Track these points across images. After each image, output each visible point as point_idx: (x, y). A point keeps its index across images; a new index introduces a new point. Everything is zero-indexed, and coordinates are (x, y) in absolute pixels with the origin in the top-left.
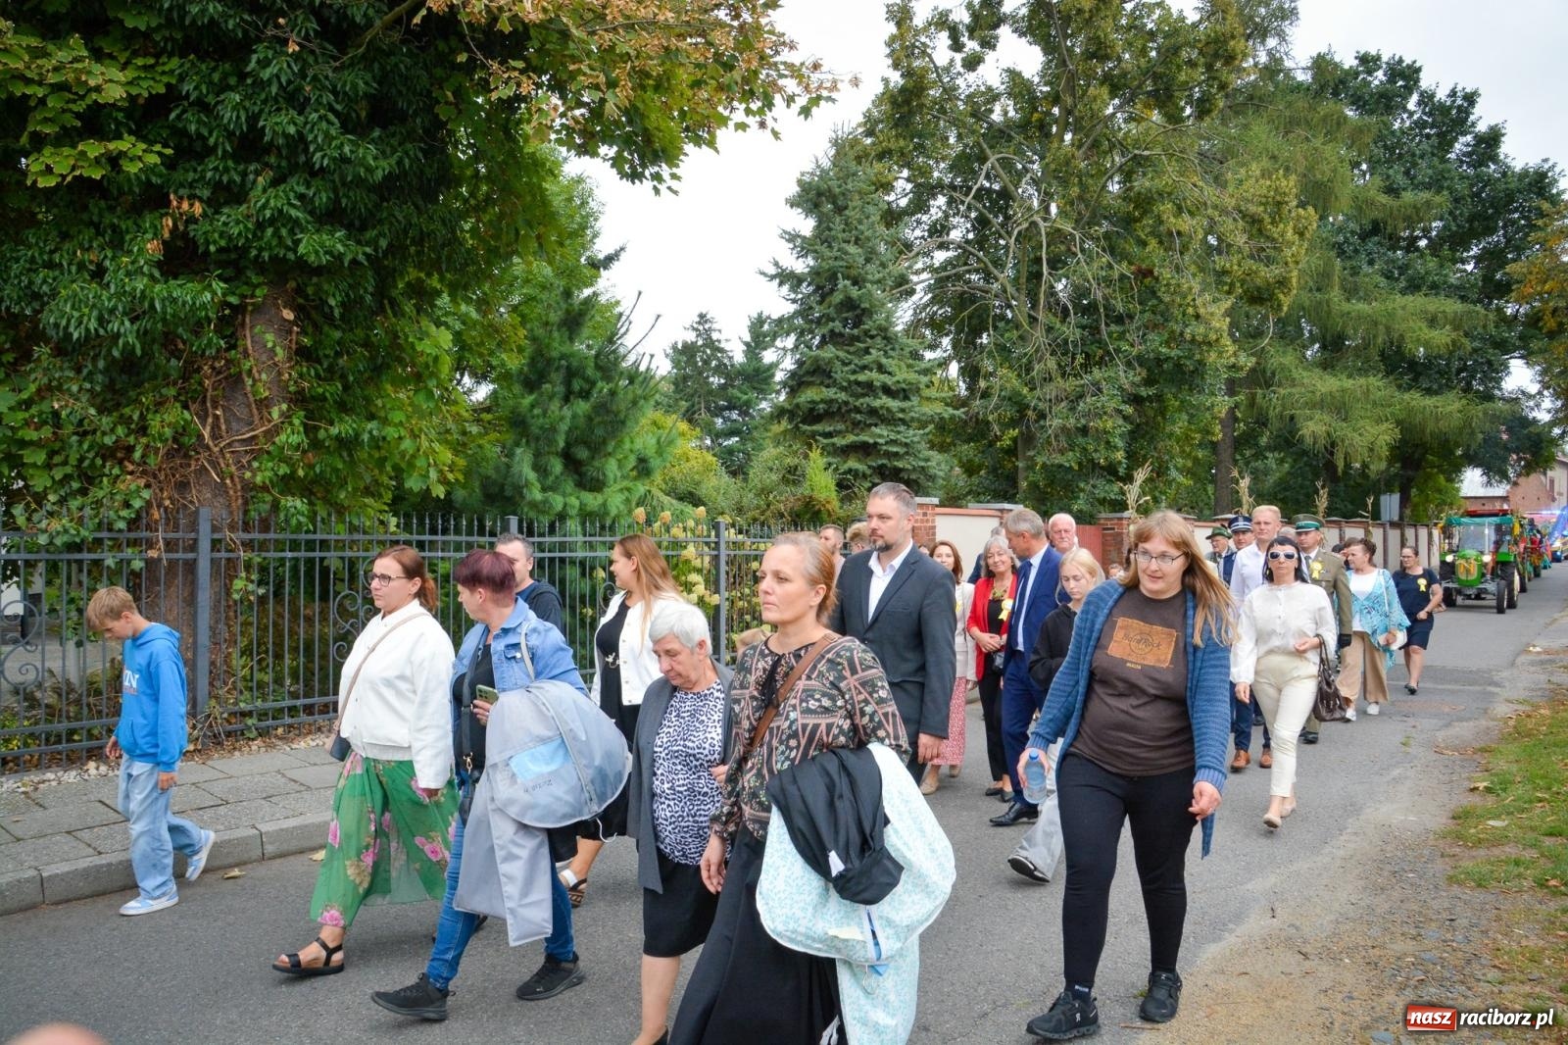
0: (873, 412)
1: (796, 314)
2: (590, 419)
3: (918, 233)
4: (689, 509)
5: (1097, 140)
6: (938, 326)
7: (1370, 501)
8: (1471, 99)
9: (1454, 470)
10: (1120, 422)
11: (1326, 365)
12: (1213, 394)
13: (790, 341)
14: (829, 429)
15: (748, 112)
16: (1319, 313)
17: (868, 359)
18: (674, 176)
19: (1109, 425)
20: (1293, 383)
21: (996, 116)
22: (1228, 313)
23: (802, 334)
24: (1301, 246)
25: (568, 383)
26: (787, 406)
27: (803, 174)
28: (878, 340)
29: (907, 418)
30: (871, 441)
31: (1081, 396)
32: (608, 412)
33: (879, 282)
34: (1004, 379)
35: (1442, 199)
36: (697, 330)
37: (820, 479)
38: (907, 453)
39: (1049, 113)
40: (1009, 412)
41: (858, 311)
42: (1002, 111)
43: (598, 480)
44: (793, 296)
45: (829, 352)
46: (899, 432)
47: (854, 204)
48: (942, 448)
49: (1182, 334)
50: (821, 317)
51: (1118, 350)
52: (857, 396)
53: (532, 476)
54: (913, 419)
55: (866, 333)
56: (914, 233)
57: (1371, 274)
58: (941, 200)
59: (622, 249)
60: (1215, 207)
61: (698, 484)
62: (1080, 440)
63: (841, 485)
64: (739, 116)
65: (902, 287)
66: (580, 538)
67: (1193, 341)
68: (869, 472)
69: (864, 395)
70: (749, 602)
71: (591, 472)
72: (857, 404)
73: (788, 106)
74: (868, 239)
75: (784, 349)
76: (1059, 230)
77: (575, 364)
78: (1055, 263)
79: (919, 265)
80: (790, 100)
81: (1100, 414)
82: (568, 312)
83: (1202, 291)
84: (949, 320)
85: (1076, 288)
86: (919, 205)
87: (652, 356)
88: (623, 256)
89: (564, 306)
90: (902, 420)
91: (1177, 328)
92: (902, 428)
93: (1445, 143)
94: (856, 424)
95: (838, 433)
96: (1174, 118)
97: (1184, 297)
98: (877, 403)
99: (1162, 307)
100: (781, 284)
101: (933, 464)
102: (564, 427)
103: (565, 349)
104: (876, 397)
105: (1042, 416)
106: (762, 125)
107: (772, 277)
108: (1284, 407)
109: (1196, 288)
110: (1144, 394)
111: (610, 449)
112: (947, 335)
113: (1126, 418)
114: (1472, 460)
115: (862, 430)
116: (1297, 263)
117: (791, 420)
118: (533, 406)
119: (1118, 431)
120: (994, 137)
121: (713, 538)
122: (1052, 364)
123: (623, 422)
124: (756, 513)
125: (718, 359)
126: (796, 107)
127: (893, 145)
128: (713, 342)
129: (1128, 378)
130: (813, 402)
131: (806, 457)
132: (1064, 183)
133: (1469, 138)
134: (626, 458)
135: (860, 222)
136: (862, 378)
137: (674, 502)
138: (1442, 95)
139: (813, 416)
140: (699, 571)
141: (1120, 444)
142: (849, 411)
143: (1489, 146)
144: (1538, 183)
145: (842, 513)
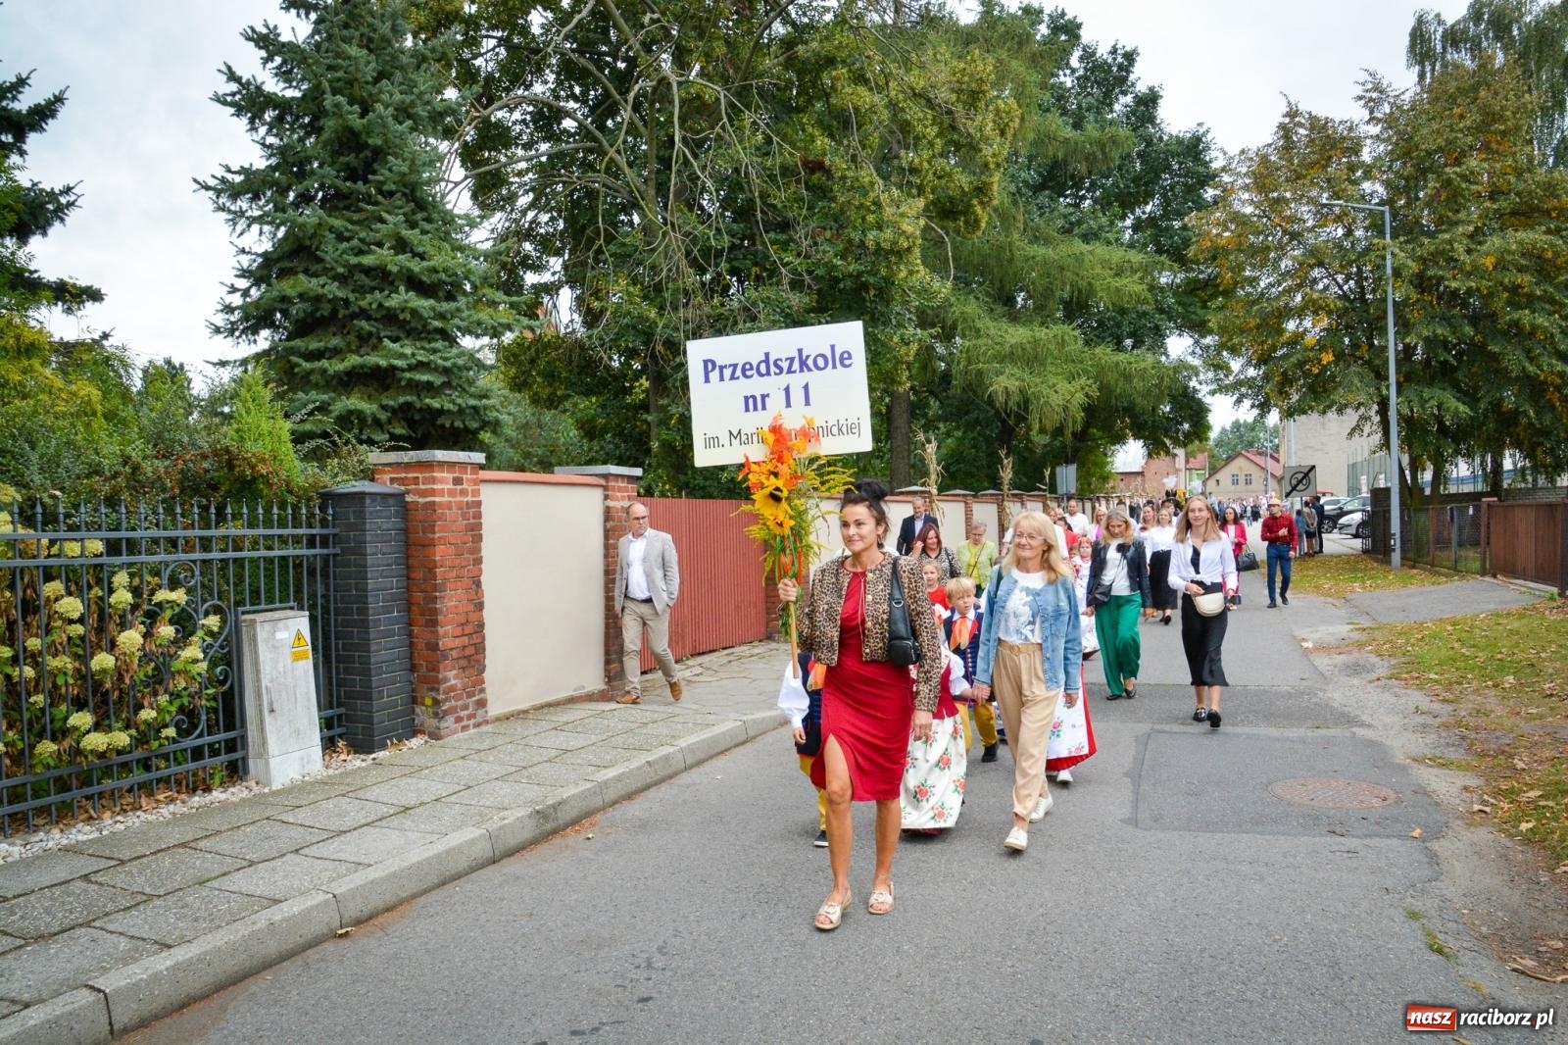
0: (390, 317)
3: (517, 115)
7: (1047, 473)
8: (1131, 57)
12: (900, 325)
17: (379, 230)
20: (978, 334)
24: (1001, 145)
28: (398, 200)
30: (383, 363)
38: (447, 385)
41: (366, 153)
46: (435, 351)
49: (862, 244)
51: (780, 264)
52: (362, 290)
67: (879, 249)
69: (372, 290)
72: (363, 304)
76: (699, 96)
91: (856, 236)
92: (439, 345)
93: (1107, 100)
94: (366, 341)
95: (335, 353)
97: (865, 194)
98: (394, 302)
99: (836, 209)
104: (392, 292)
108: (969, 363)
112: (558, 255)
114: (1137, 430)
115: (375, 348)
133: (1129, 99)
136: (368, 260)
138: (1103, 51)
142: (354, 316)
143: (1146, 105)
144: (1193, 147)
145: (300, 481)
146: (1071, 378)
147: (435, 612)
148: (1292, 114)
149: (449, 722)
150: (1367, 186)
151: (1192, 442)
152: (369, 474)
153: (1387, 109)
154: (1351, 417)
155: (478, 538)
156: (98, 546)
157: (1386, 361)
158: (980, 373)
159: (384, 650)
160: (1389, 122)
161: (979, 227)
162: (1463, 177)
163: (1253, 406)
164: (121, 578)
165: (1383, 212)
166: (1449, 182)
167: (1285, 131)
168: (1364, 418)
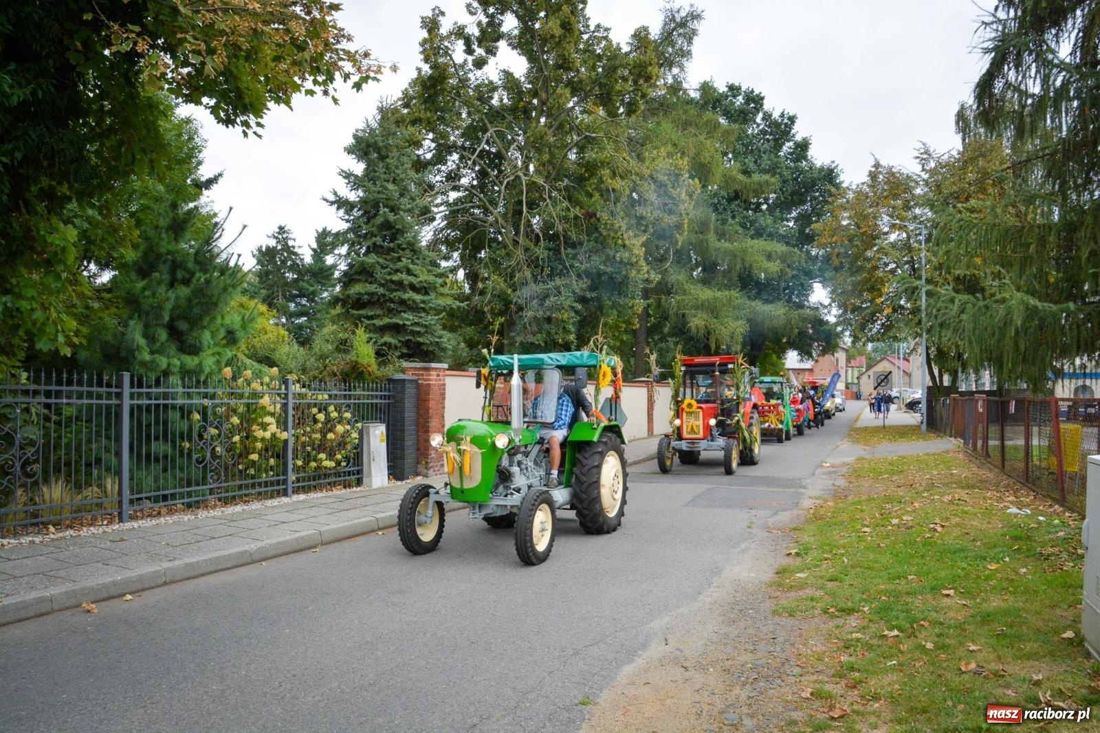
0: (403, 302)
1: (349, 230)
2: (189, 300)
3: (438, 178)
4: (266, 369)
5: (562, 124)
6: (451, 245)
8: (792, 119)
9: (781, 352)
10: (573, 314)
11: (705, 282)
12: (633, 298)
13: (343, 250)
14: (370, 313)
15: (315, 82)
16: (701, 248)
17: (400, 265)
18: (259, 125)
19: (566, 316)
20: (685, 292)
21: (495, 102)
22: (644, 245)
23: (352, 245)
24: (690, 204)
25: (173, 272)
26: (341, 296)
27: (357, 131)
28: (408, 252)
29: (427, 308)
30: (401, 323)
31: (547, 296)
32: (204, 295)
33: (409, 210)
34: (495, 282)
35: (774, 180)
36: (277, 238)
37: (364, 349)
38: (426, 332)
39: (530, 103)
40: (499, 306)
41: (394, 231)
42: (499, 99)
43: (195, 346)
44: (347, 217)
45: (372, 259)
46: (421, 317)
47: (393, 154)
48: (452, 329)
49: (614, 257)
50: (366, 234)
51: (572, 266)
52: (392, 291)
53: (142, 342)
54: (431, 308)
55: (399, 246)
56: (436, 179)
57: (733, 225)
58: (455, 157)
59: (220, 175)
60: (637, 174)
61: (273, 350)
62: (546, 326)
63: (379, 354)
64: (309, 84)
65: (426, 215)
66: (180, 390)
67: (621, 262)
68: (399, 345)
69: (396, 290)
70: (310, 437)
71: (190, 340)
72: (392, 296)
73: (345, 81)
74: (402, 180)
75: (339, 255)
76: (535, 183)
77: (179, 259)
78: (532, 205)
79: (439, 201)
80: (347, 77)
81: (560, 309)
82: (174, 219)
83: (627, 230)
84: (459, 240)
85: (545, 222)
86: (440, 158)
87: (239, 256)
88: (221, 181)
89: (171, 215)
90: (424, 310)
91: (611, 253)
92: (423, 315)
94: (390, 311)
95: (377, 317)
96: (612, 114)
98: (406, 296)
99: (602, 238)
100: (338, 208)
101: (445, 340)
102: (169, 306)
103: (172, 247)
104: (405, 292)
105: (521, 309)
106: (326, 93)
107: (332, 203)
108: (679, 308)
109: (624, 228)
110: (589, 296)
111: (205, 323)
112: (457, 250)
113: (577, 312)
114: (792, 345)
115: (395, 315)
116: (688, 214)
117: (343, 306)
118: (144, 289)
119: (571, 321)
120: (493, 116)
121: (283, 391)
122: (528, 274)
123: (216, 304)
124: (316, 373)
125: (292, 260)
126: (350, 82)
127: (422, 115)
128: (289, 247)
129: (579, 285)
130: (359, 293)
131: (354, 333)
132: (539, 151)
133: (791, 144)
134: (218, 330)
135: (397, 167)
136: (395, 278)
137: (254, 363)
138: (776, 115)
139: (359, 304)
140: (272, 415)
141: (573, 329)
142: (385, 301)
143: (802, 150)
144: (829, 175)
145: (379, 373)
147: (428, 427)
148: (877, 165)
149: (431, 472)
150: (917, 211)
152: (403, 371)
153: (933, 165)
155: (444, 399)
156: (326, 397)
158: (684, 315)
159: (409, 441)
160: (933, 172)
162: (967, 209)
164: (331, 408)
167: (873, 176)
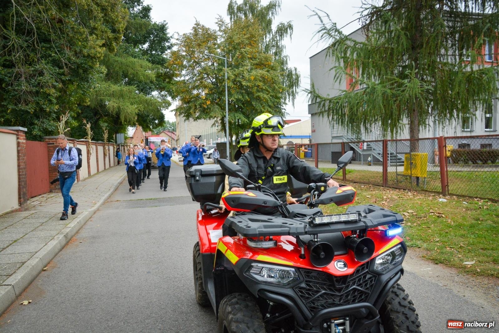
93: (132, 6)
133: (140, 7)
143: (147, 12)
144: (162, 28)
146: (132, 104)
148: (198, 24)
151: (158, 127)
153: (224, 28)
154: (213, 121)
157: (225, 104)
158: (101, 100)
160: (225, 32)
161: (114, 51)
162: (245, 52)
163: (184, 116)
165: (224, 60)
166: (242, 53)
167: (195, 29)
168: (216, 121)
